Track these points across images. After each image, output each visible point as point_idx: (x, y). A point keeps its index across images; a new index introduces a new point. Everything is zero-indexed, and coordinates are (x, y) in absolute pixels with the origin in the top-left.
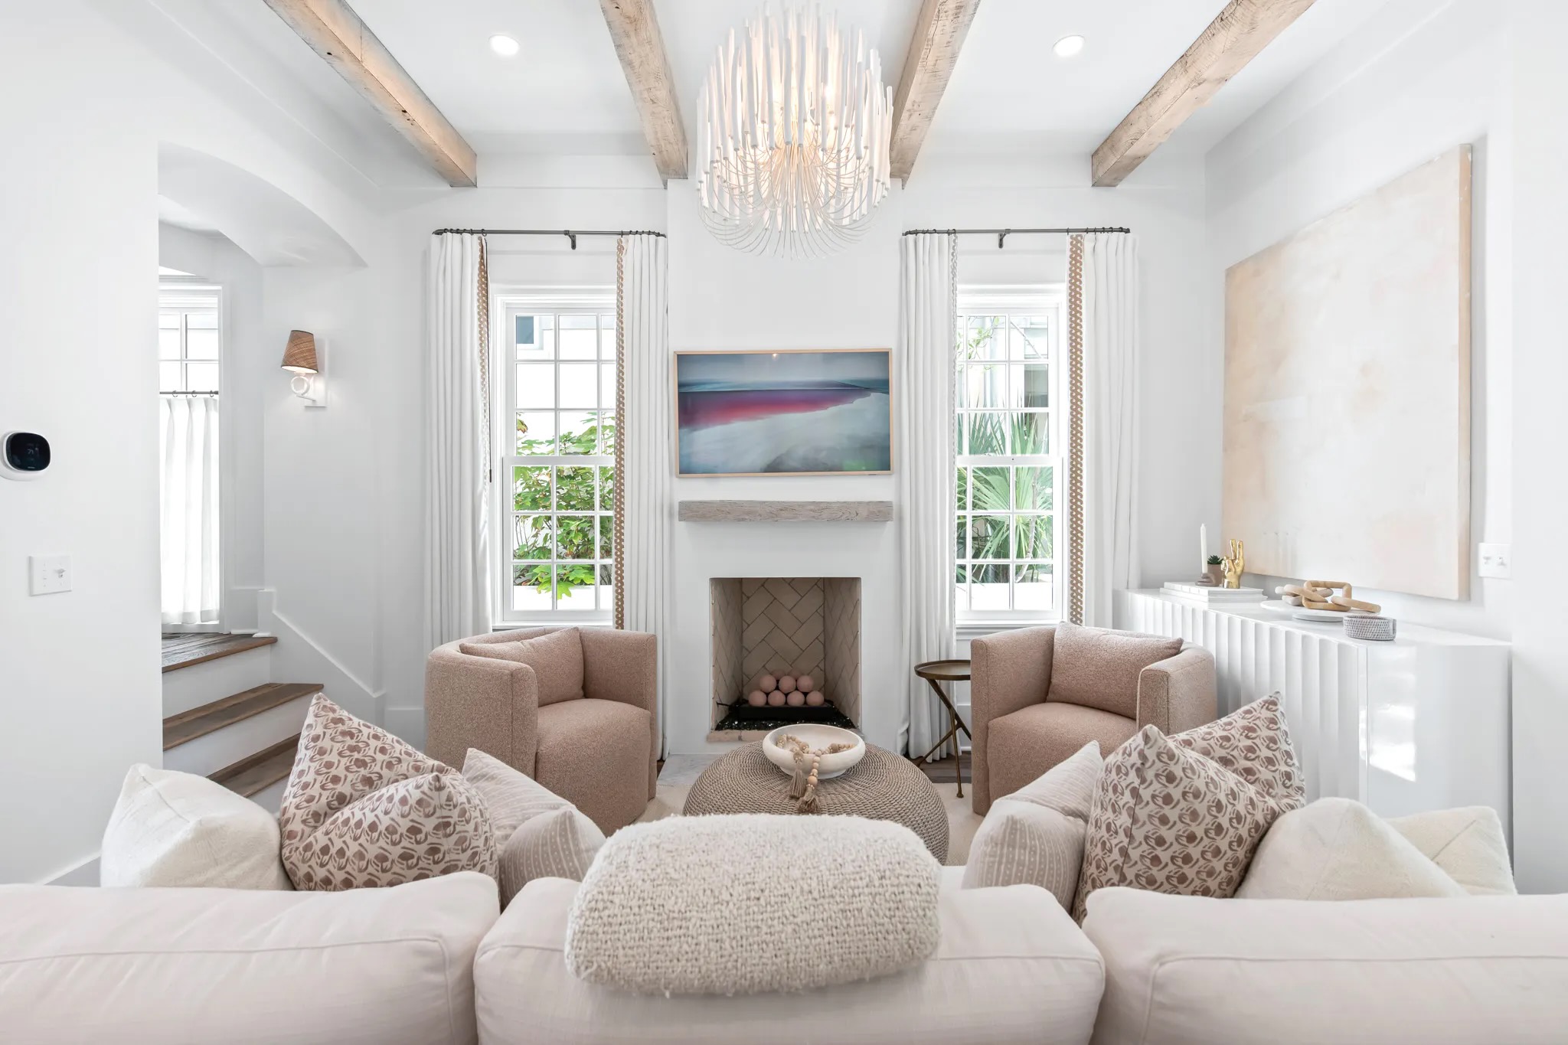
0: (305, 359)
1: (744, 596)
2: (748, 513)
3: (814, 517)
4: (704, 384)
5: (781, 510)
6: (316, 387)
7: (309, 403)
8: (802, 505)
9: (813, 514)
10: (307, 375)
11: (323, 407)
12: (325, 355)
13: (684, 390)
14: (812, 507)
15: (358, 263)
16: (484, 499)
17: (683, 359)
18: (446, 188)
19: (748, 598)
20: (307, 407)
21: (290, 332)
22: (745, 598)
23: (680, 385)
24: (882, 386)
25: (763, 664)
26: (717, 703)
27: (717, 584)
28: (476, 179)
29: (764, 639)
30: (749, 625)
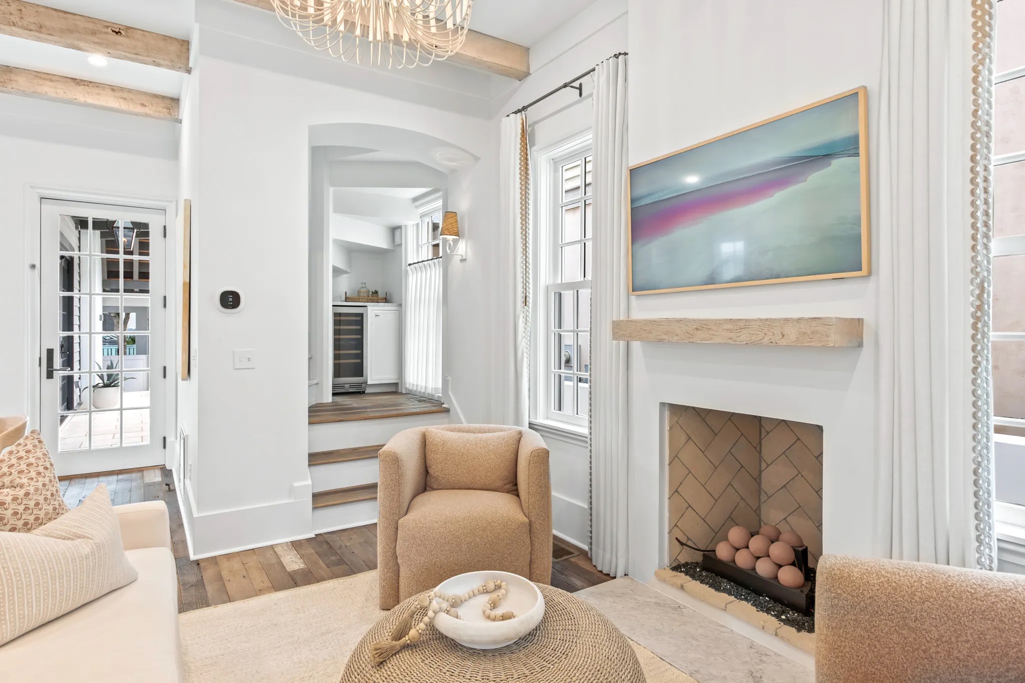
2: (667, 333)
3: (731, 338)
4: (654, 193)
5: (697, 330)
6: (462, 247)
7: (460, 258)
8: (719, 324)
9: (729, 335)
10: (453, 239)
13: (635, 205)
14: (728, 326)
16: (521, 319)
17: (634, 174)
19: (768, 433)
20: (461, 261)
22: (763, 433)
23: (633, 201)
24: (852, 147)
25: (784, 517)
26: (678, 541)
27: (676, 410)
28: (528, 68)
29: (785, 486)
30: (768, 465)
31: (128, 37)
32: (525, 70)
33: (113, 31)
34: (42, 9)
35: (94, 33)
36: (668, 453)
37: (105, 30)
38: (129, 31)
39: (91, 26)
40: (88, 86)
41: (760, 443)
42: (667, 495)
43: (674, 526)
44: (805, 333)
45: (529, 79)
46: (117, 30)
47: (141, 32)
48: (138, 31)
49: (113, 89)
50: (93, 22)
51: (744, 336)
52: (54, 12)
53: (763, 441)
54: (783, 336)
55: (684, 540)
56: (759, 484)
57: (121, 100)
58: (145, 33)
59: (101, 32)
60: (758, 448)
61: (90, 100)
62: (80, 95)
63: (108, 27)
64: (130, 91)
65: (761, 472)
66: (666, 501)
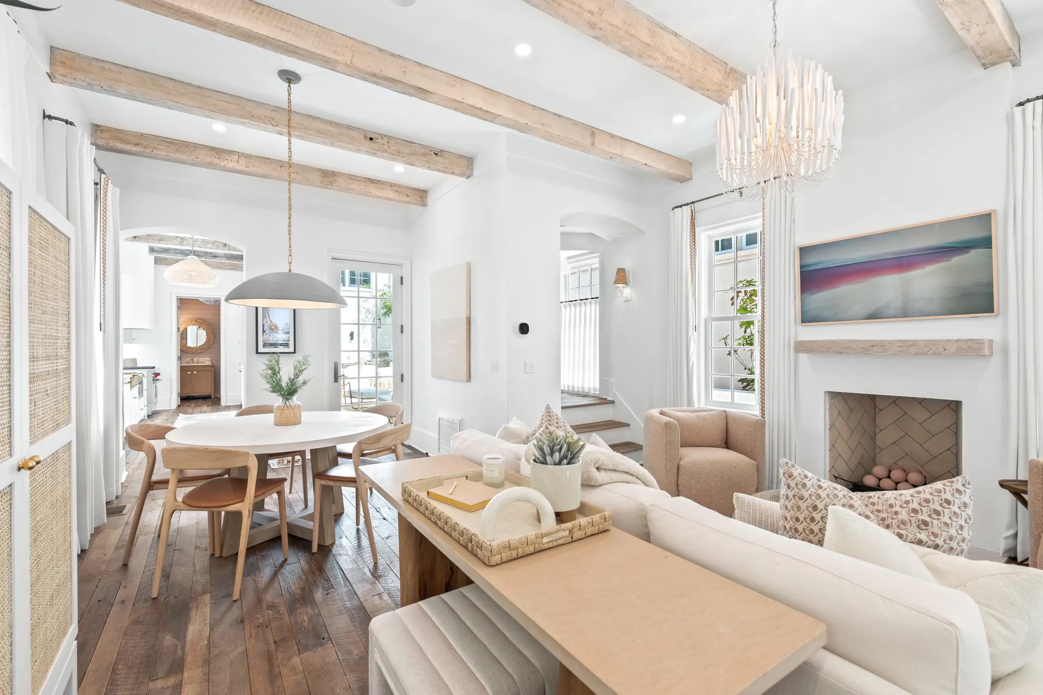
0: (621, 280)
1: (877, 409)
2: (845, 348)
3: (902, 351)
4: (821, 263)
5: (872, 346)
6: (627, 292)
7: (625, 299)
8: (891, 342)
9: (900, 349)
10: (623, 287)
11: (630, 300)
12: (630, 277)
13: (804, 270)
14: (899, 344)
15: (642, 232)
16: (692, 340)
17: (803, 251)
18: (680, 184)
19: (881, 410)
20: (625, 301)
21: (616, 269)
22: (877, 410)
23: (801, 267)
24: (986, 243)
25: (895, 461)
26: (834, 476)
27: (834, 396)
28: (691, 175)
29: (895, 442)
30: (881, 430)
31: (441, 156)
32: (689, 177)
33: (434, 153)
34: (400, 141)
35: (425, 155)
36: (829, 422)
37: (430, 153)
38: (442, 153)
39: (423, 151)
40: (377, 183)
41: (875, 417)
42: (828, 448)
43: (832, 467)
44: (962, 348)
45: (690, 182)
46: (436, 153)
47: (448, 153)
48: (447, 153)
49: (391, 185)
50: (425, 148)
51: (913, 350)
52: (405, 143)
53: (877, 416)
54: (945, 350)
55: (837, 476)
56: (875, 442)
57: (395, 193)
58: (450, 154)
59: (428, 155)
60: (874, 420)
61: (379, 193)
62: (372, 189)
63: (431, 150)
64: (400, 186)
65: (875, 435)
66: (828, 451)
